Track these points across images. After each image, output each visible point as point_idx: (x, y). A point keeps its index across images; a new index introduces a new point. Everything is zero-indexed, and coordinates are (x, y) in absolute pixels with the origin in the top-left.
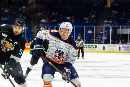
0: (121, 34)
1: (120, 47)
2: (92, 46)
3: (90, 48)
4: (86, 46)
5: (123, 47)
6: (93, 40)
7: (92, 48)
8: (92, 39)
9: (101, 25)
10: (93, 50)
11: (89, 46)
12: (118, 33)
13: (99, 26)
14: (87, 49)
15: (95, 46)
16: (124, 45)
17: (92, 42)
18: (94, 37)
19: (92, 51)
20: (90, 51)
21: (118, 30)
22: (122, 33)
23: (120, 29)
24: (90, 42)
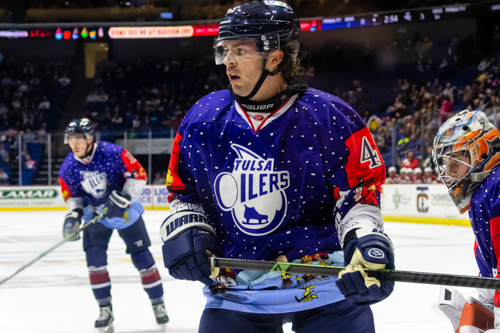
2: (43, 192)
3: (37, 197)
4: (26, 192)
6: (46, 176)
7: (43, 198)
8: (42, 173)
10: (46, 203)
11: (34, 192)
14: (29, 201)
15: (52, 193)
17: (44, 179)
18: (50, 166)
19: (44, 206)
20: (38, 206)
24: (38, 179)
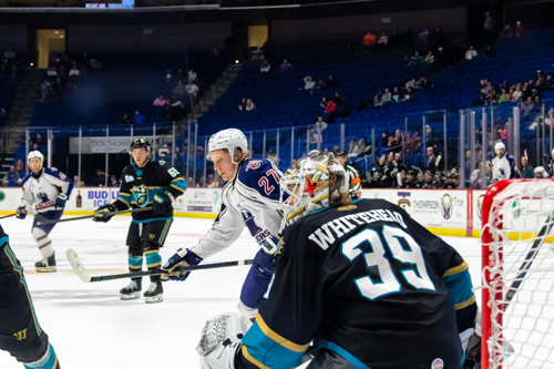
0: (83, 155)
1: (79, 197)
5: (91, 195)
9: (16, 126)
12: (72, 151)
13: (12, 130)
16: (94, 189)
21: (73, 140)
22: (86, 152)
23: (80, 138)
